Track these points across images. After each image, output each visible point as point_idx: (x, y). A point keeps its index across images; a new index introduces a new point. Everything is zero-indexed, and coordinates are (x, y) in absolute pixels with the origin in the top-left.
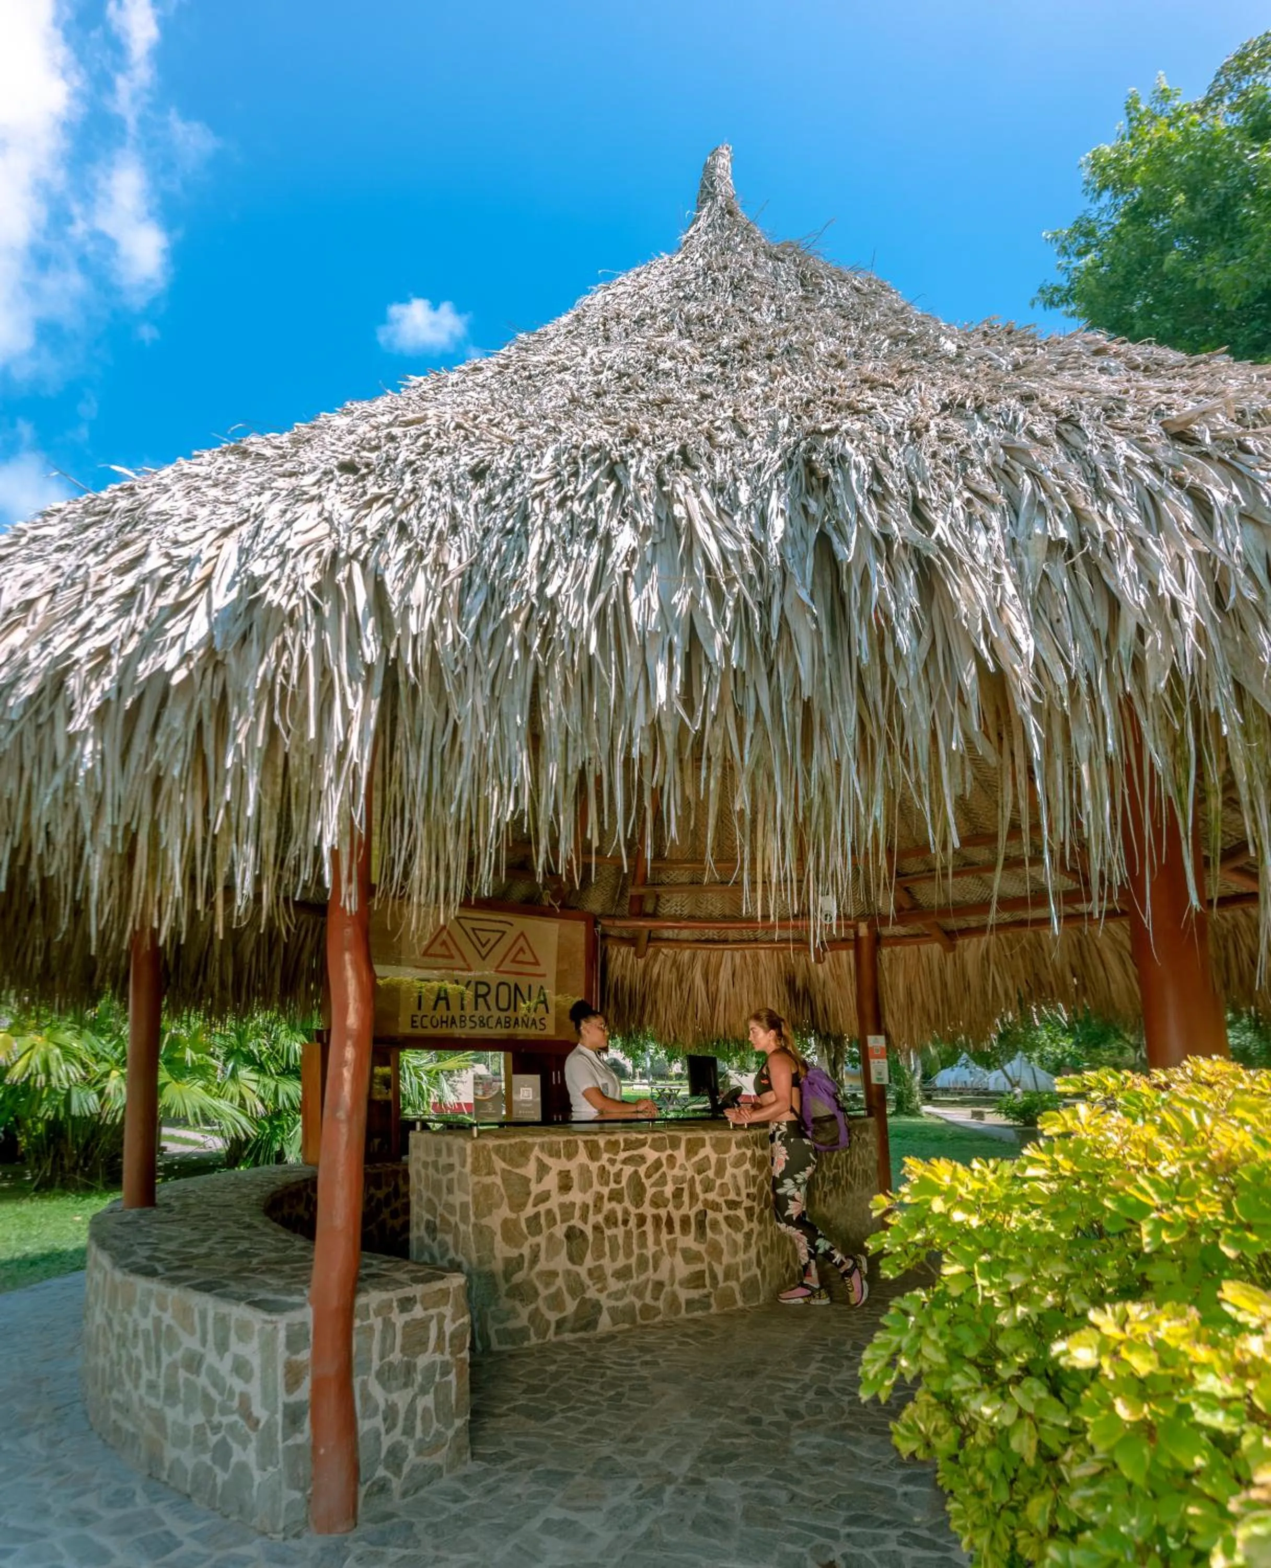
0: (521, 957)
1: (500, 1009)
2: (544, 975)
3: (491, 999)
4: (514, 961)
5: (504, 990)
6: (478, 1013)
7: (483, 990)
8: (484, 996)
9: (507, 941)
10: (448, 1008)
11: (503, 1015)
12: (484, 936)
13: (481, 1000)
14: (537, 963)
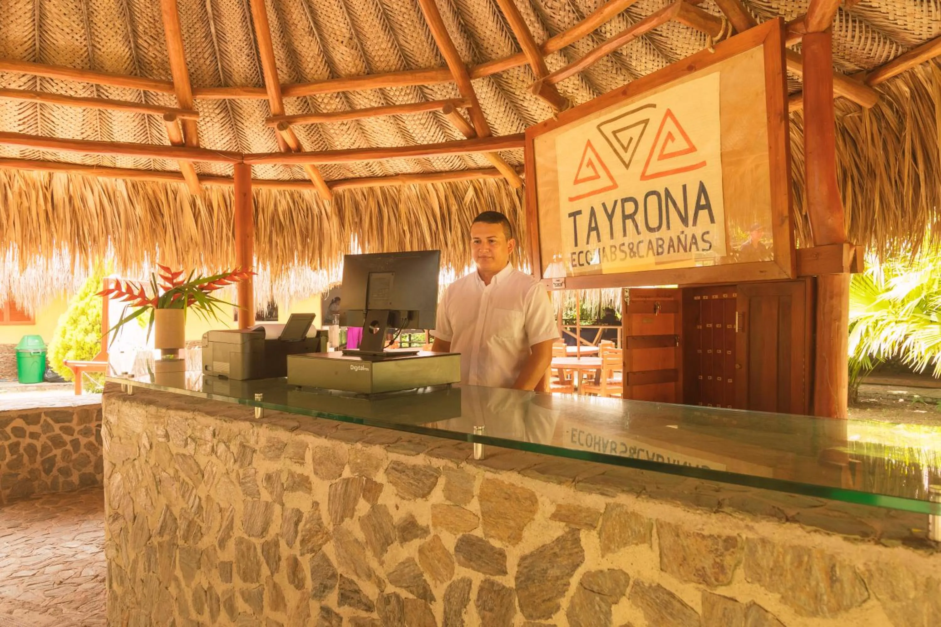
0: (671, 148)
1: (650, 230)
2: (703, 164)
3: (639, 218)
4: (662, 157)
5: (653, 200)
6: (627, 240)
7: (630, 208)
8: (631, 217)
9: (652, 129)
10: (599, 240)
11: (654, 236)
12: (624, 137)
13: (629, 222)
14: (692, 149)
